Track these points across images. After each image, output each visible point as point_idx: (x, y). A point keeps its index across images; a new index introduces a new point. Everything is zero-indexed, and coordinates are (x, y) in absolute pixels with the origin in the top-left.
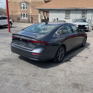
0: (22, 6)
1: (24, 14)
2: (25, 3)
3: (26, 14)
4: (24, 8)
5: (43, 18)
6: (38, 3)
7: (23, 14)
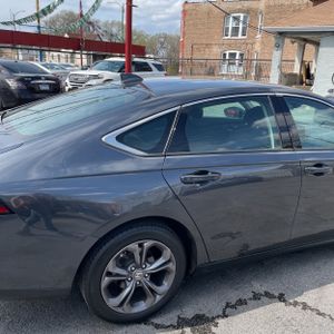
0: (231, 24)
1: (233, 55)
2: (242, 15)
3: (241, 55)
4: (235, 30)
5: (297, 69)
6: (294, 11)
7: (227, 53)
